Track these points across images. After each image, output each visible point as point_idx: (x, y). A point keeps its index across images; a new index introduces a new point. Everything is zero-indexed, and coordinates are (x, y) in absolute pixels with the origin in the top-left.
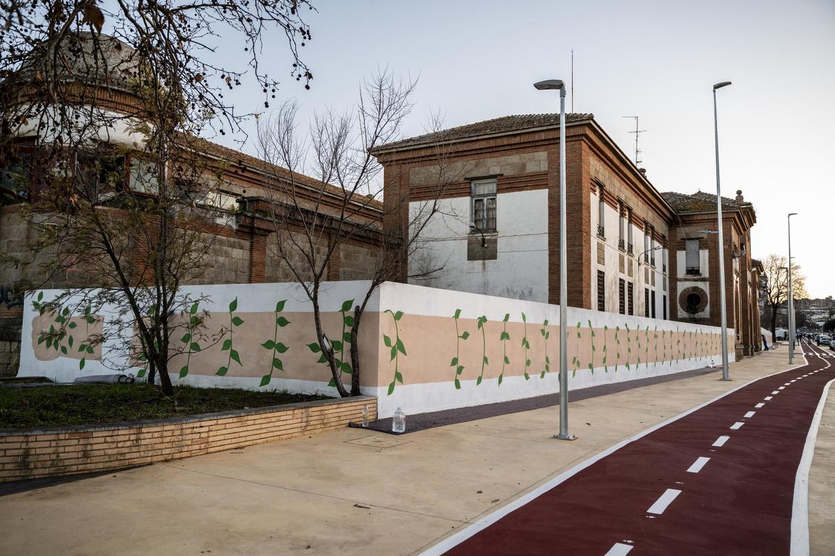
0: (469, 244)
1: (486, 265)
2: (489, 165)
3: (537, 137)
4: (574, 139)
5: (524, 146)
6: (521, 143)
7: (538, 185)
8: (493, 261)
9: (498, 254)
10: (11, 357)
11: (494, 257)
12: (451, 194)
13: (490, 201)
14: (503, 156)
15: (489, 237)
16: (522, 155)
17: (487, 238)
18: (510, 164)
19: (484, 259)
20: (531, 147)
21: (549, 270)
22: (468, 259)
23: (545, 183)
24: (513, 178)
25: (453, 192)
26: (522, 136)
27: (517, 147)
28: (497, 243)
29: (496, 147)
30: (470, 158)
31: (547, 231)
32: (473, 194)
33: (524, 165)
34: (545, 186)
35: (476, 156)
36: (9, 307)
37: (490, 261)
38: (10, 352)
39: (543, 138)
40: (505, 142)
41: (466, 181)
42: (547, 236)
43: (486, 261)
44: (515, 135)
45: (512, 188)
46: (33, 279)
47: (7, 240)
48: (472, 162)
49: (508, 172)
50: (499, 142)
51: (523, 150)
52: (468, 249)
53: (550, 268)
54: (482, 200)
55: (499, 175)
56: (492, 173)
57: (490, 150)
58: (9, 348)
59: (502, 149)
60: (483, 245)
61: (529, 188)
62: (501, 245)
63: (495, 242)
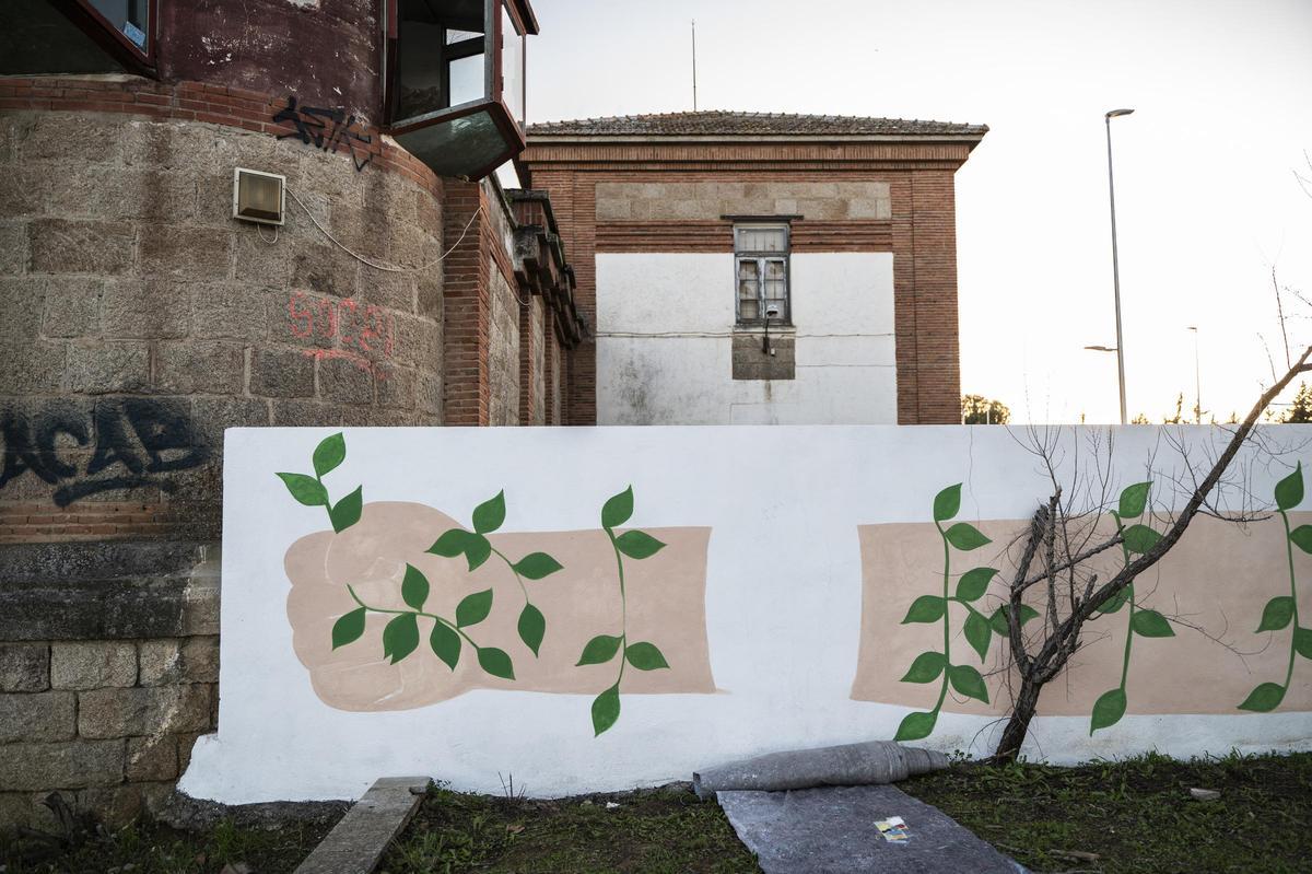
0: (735, 348)
1: (773, 390)
2: (773, 195)
3: (877, 153)
4: (942, 166)
5: (848, 166)
6: (845, 161)
7: (873, 244)
8: (786, 381)
9: (797, 369)
10: (144, 709)
11: (789, 374)
12: (691, 245)
13: (773, 266)
14: (802, 180)
15: (779, 336)
16: (839, 184)
17: (772, 337)
18: (816, 199)
19: (768, 378)
20: (860, 170)
21: (899, 403)
22: (734, 378)
23: (887, 241)
24: (823, 225)
25: (697, 240)
26: (849, 149)
27: (833, 167)
28: (793, 347)
29: (794, 161)
30: (733, 177)
31: (893, 332)
32: (737, 250)
33: (844, 205)
34: (888, 247)
35: (746, 175)
36: (64, 499)
37: (781, 381)
38: (138, 684)
39: (889, 157)
40: (814, 154)
41: (724, 222)
42: (893, 338)
43: (772, 382)
44: (834, 145)
45: (821, 244)
46: (188, 381)
47: (25, 218)
48: (738, 185)
49: (813, 213)
50: (801, 153)
51: (843, 175)
52: (734, 358)
53: (900, 400)
54: (755, 263)
55: (795, 217)
56: (780, 210)
57: (777, 167)
58: (131, 670)
59: (802, 167)
60: (765, 350)
61: (856, 247)
62: (801, 353)
63: (791, 345)
